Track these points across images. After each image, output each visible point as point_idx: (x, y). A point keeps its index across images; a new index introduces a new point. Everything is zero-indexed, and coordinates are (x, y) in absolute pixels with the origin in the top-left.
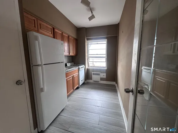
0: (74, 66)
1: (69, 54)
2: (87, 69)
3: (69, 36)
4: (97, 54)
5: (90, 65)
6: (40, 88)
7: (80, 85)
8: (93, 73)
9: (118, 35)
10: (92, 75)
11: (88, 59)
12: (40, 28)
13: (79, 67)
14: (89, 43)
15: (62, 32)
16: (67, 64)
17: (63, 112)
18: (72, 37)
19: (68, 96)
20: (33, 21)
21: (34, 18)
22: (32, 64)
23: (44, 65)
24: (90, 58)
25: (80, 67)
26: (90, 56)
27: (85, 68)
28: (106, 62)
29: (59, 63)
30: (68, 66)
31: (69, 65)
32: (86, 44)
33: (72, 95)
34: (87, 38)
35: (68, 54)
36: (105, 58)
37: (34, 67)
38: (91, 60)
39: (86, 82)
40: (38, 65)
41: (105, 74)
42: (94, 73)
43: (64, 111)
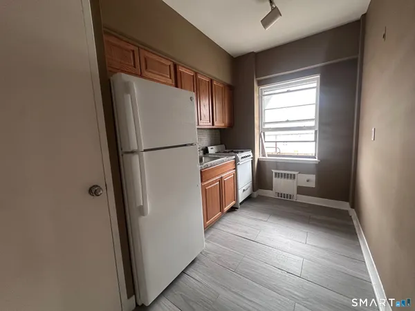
0: (225, 152)
1: (213, 124)
2: (259, 162)
3: (211, 80)
4: (287, 121)
5: (267, 151)
6: (138, 205)
7: (240, 200)
8: (276, 173)
9: (359, 57)
10: (274, 178)
11: (260, 136)
12: (146, 68)
13: (236, 156)
14: (266, 93)
15: (196, 73)
16: (209, 148)
17: (193, 266)
18: (218, 81)
19: (208, 228)
20: (132, 54)
21: (132, 47)
22: (122, 149)
23: (145, 151)
24: (266, 133)
25: (240, 155)
26: (267, 126)
27: (253, 158)
28: (315, 141)
29: (185, 145)
30: (211, 154)
31: (212, 150)
32: (256, 95)
33: (219, 226)
34: (259, 79)
35: (211, 124)
36: (313, 131)
37: (125, 155)
38: (269, 136)
39: (255, 194)
40: (133, 152)
41: (313, 177)
42: (278, 171)
43: (196, 264)
